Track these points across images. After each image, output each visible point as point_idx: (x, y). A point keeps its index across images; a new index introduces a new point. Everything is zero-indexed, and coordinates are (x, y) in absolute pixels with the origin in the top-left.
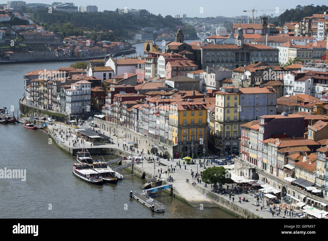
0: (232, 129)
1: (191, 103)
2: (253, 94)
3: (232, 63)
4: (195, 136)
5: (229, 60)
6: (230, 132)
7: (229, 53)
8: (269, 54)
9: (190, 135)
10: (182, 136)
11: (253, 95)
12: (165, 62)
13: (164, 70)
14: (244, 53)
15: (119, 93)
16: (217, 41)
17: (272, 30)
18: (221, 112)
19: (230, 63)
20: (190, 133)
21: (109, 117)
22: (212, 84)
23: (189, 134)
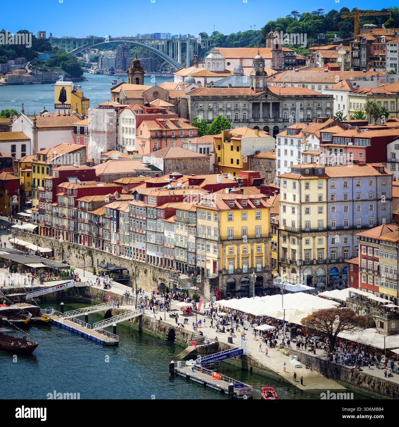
0: (314, 244)
1: (239, 197)
2: (350, 177)
3: (247, 124)
4: (250, 259)
5: (240, 117)
6: (312, 251)
7: (241, 104)
8: (315, 104)
9: (241, 257)
10: (226, 258)
11: (351, 180)
12: (135, 121)
13: (133, 137)
14: (269, 103)
15: (67, 181)
16: (209, 80)
17: (287, 61)
18: (293, 212)
19: (243, 124)
20: (241, 253)
21: (47, 228)
22: (235, 161)
23: (238, 255)
